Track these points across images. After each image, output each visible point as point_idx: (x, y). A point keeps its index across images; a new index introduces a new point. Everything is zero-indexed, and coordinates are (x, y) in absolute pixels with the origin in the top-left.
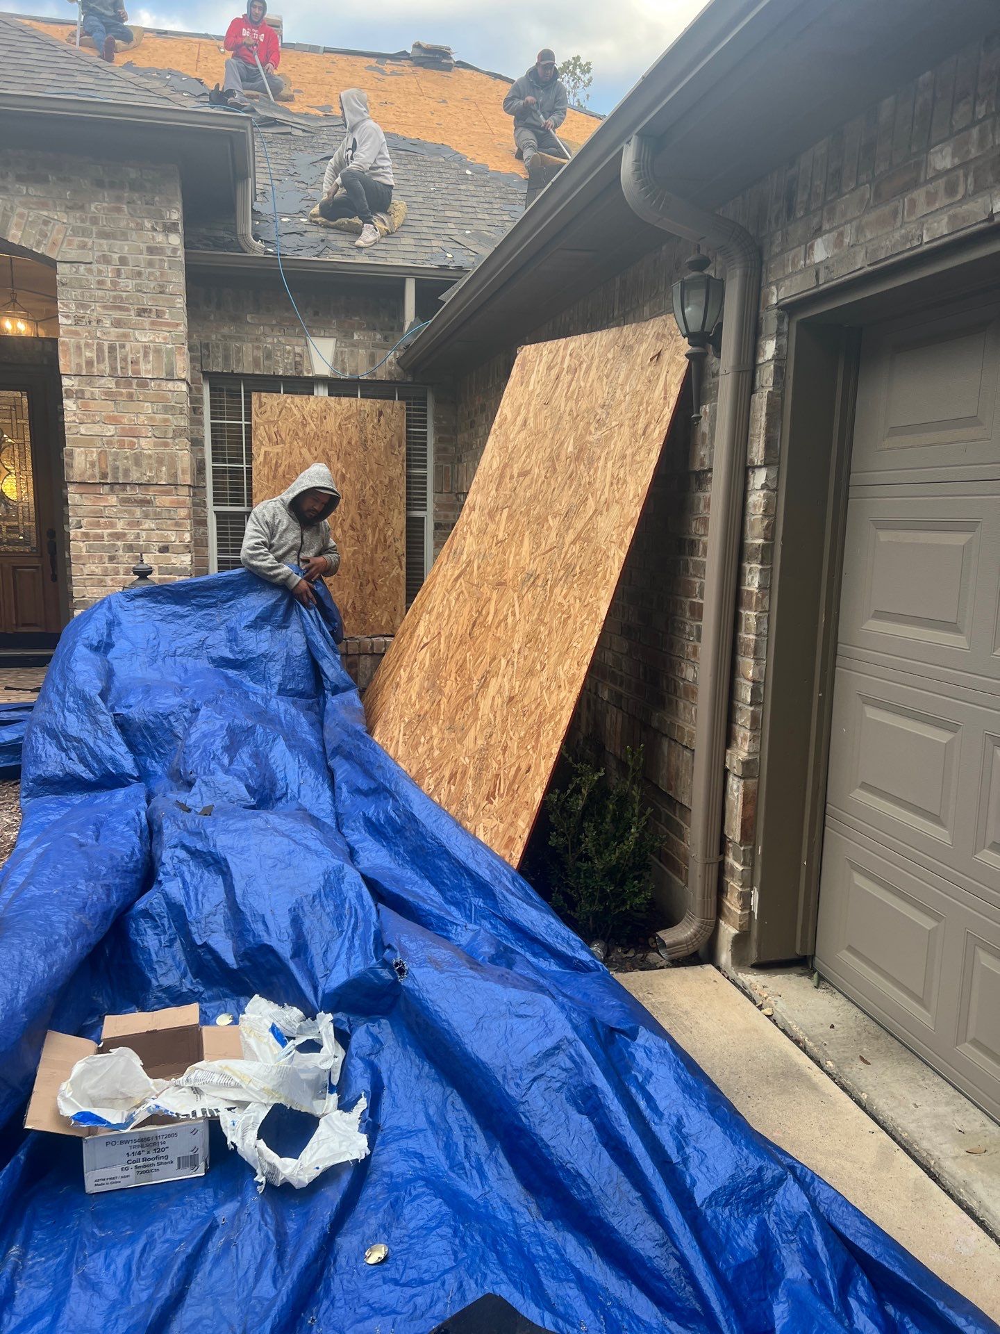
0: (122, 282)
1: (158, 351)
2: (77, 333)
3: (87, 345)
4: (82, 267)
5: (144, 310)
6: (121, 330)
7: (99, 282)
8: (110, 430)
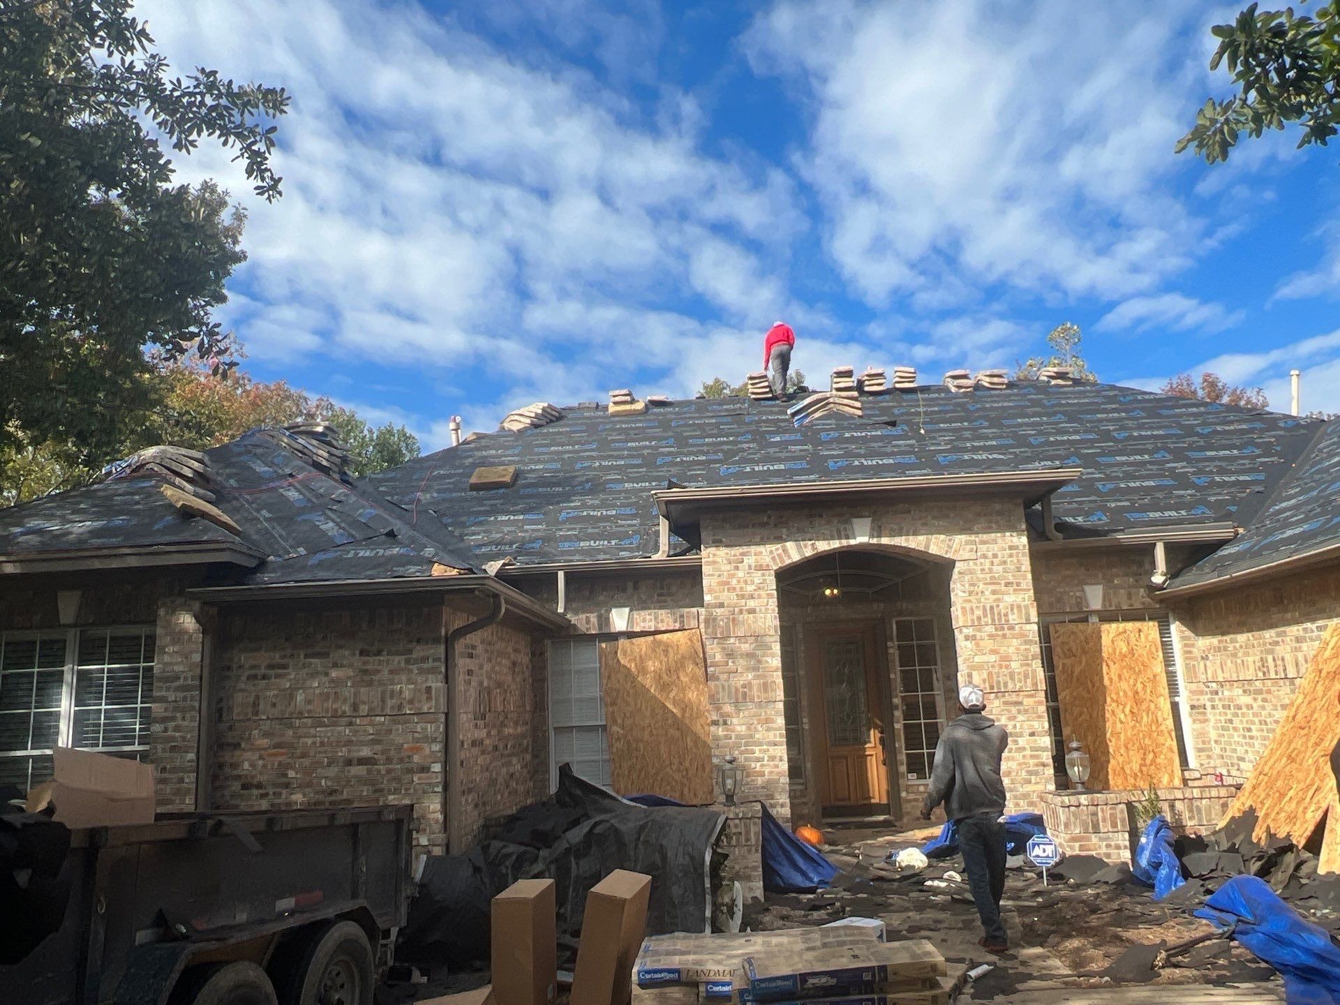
0: (995, 568)
1: (1019, 607)
2: (970, 601)
3: (977, 607)
4: (971, 562)
5: (1009, 583)
6: (996, 596)
7: (982, 570)
8: (993, 658)
